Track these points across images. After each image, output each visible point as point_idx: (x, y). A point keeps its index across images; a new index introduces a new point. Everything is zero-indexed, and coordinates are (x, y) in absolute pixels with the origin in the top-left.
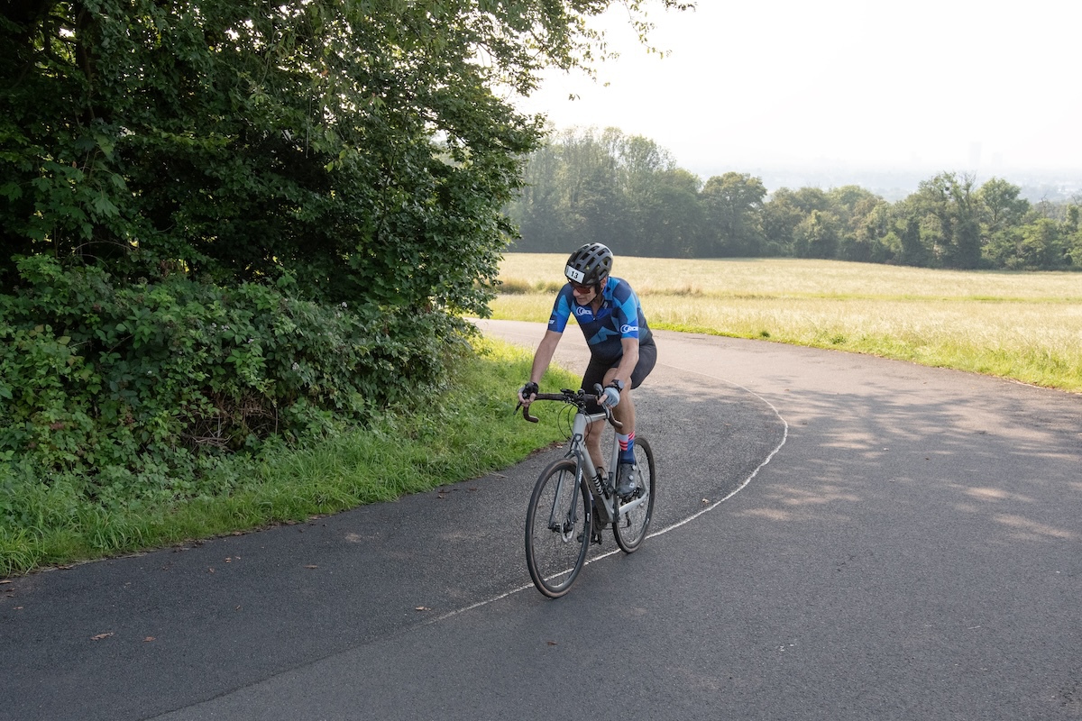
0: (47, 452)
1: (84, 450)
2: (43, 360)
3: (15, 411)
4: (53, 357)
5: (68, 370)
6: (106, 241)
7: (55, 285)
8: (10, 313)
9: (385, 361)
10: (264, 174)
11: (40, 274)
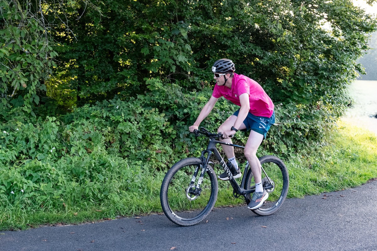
0: (154, 162)
1: (168, 162)
2: (155, 123)
3: (143, 144)
4: (158, 122)
5: (164, 128)
6: (180, 73)
7: (160, 91)
8: (143, 103)
9: (298, 131)
10: (247, 44)
11: (155, 87)
